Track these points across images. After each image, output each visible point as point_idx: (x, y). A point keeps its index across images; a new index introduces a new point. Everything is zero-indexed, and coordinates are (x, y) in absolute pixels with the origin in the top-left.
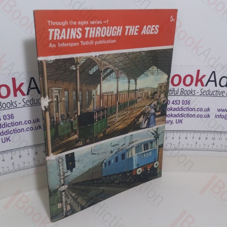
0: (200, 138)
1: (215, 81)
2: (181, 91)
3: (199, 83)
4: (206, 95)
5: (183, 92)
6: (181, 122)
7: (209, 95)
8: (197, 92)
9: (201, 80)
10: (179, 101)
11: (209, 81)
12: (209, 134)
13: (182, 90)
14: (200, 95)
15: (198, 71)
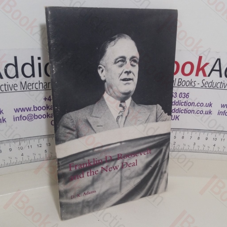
0: (199, 138)
1: (220, 71)
2: (179, 82)
3: (201, 73)
4: (208, 87)
5: (182, 82)
6: (177, 119)
7: (212, 87)
8: (198, 84)
9: (203, 69)
10: (176, 94)
11: (213, 70)
12: (210, 134)
13: (180, 80)
14: (201, 87)
15: (200, 58)
